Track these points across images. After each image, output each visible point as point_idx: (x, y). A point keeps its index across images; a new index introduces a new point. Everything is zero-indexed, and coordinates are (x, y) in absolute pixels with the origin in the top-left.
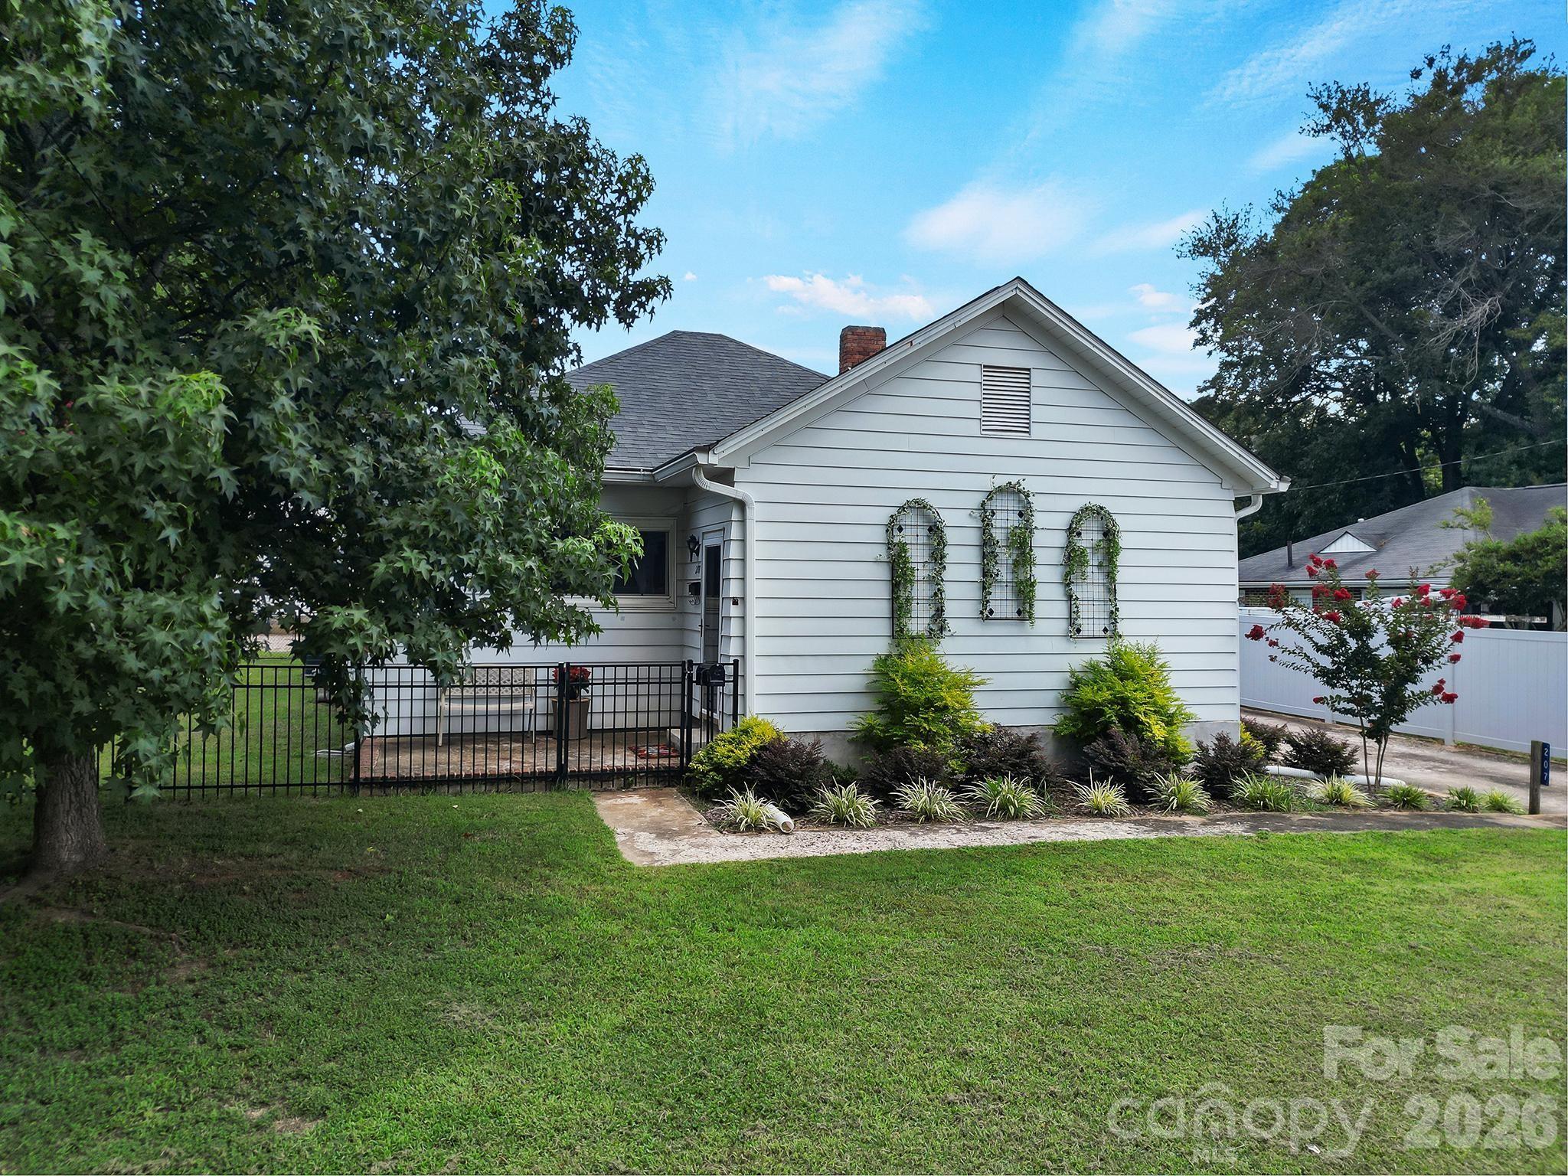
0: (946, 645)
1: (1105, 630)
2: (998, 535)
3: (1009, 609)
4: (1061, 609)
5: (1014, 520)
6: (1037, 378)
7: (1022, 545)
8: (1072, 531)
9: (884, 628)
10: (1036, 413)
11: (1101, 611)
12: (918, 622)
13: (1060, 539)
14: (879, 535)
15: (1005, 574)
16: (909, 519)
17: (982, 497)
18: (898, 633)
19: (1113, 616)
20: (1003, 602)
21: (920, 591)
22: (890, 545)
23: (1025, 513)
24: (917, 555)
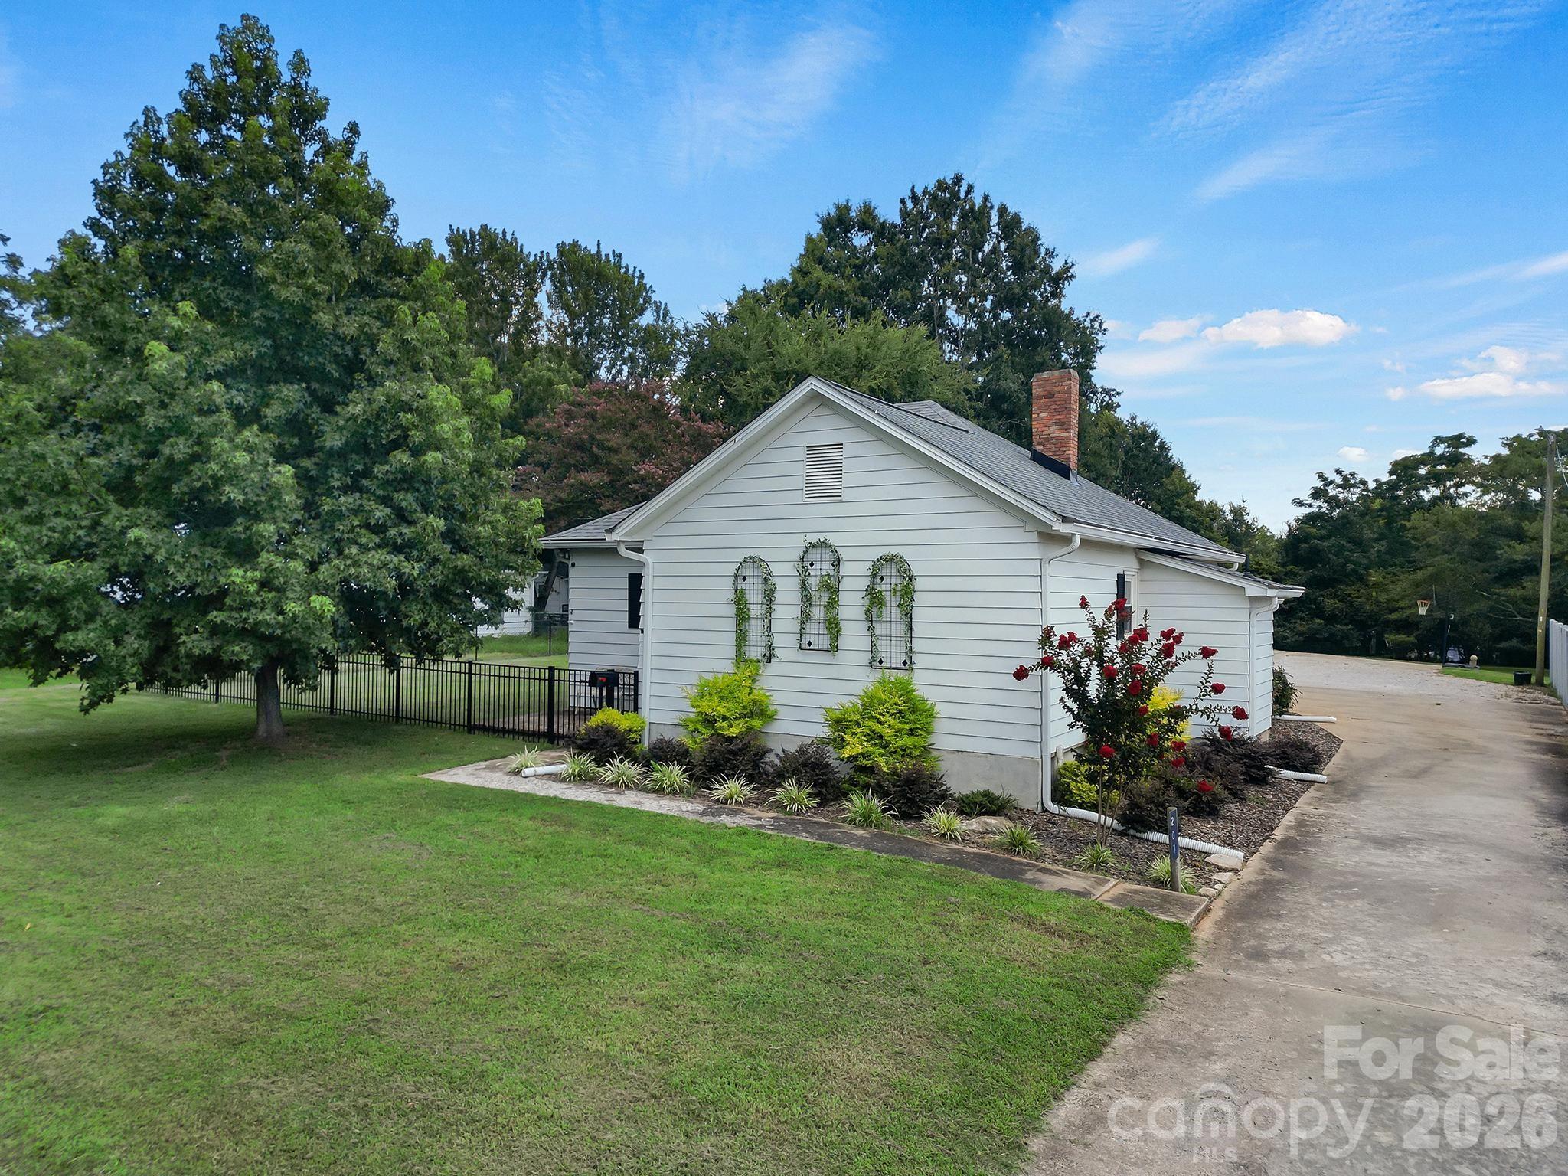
0: (773, 668)
1: (905, 663)
2: (814, 583)
3: (824, 642)
4: (865, 643)
5: (827, 568)
6: (847, 450)
7: (832, 589)
8: (875, 575)
9: (731, 652)
10: (847, 480)
11: (898, 646)
12: (754, 651)
13: (865, 583)
14: (729, 583)
15: (818, 612)
16: (748, 571)
17: (801, 552)
18: (741, 658)
19: (910, 651)
20: (816, 633)
21: (755, 626)
22: (736, 590)
23: (837, 562)
24: (755, 599)
